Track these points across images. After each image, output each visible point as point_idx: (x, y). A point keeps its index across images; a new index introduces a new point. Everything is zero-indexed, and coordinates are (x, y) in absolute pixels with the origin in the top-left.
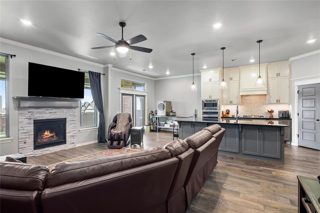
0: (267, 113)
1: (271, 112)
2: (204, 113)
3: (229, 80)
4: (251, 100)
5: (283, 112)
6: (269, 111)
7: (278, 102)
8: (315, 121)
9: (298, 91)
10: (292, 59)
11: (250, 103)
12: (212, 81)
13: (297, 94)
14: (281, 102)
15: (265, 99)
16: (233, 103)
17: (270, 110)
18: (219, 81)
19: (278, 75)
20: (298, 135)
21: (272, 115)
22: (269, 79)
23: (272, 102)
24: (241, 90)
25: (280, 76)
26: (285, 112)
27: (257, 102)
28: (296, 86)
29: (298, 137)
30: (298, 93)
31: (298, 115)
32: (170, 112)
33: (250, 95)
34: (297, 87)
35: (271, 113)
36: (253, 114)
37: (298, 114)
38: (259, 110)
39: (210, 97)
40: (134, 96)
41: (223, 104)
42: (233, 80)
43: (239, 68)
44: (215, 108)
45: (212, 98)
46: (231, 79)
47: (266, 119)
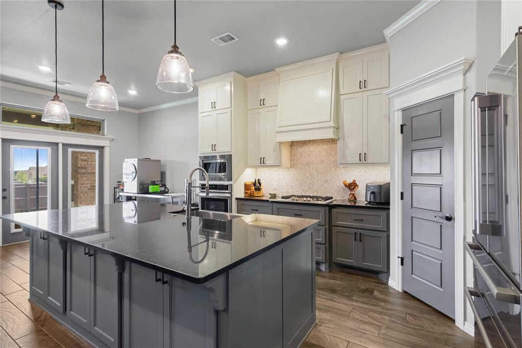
1: (352, 186)
3: (259, 106)
4: (309, 155)
5: (375, 186)
6: (346, 185)
7: (363, 159)
8: (441, 220)
9: (402, 126)
10: (388, 32)
11: (308, 164)
12: (217, 108)
13: (400, 136)
14: (369, 160)
16: (268, 162)
17: (348, 182)
18: (231, 108)
19: (363, 84)
20: (402, 259)
21: (353, 194)
22: (342, 97)
23: (350, 160)
24: (277, 129)
25: (369, 88)
26: (380, 187)
27: (322, 161)
28: (398, 110)
29: (402, 264)
30: (402, 132)
31: (402, 198)
32: (148, 185)
33: (309, 141)
34: (400, 113)
35: (352, 190)
37: (402, 193)
38: (327, 181)
39: (214, 147)
40: (60, 146)
41: (247, 166)
42: (267, 104)
43: (278, 75)
44: (223, 176)
45: (217, 151)
46: (262, 102)
47: (327, 208)
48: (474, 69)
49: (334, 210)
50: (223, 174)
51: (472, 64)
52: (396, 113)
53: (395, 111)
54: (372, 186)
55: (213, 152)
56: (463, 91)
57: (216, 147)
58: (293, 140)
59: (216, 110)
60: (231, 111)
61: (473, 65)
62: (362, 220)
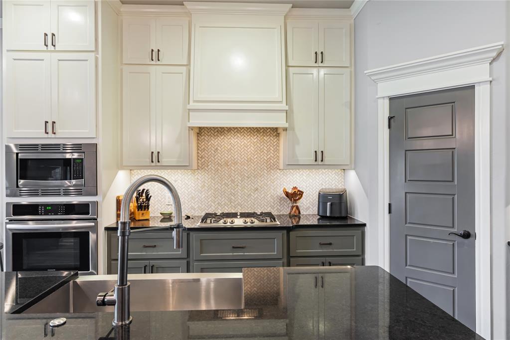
0: (281, 199)
1: (295, 196)
2: (18, 210)
3: (149, 61)
4: (229, 150)
5: (334, 195)
6: (287, 194)
7: (319, 159)
8: (454, 238)
9: (390, 119)
11: (226, 164)
12: (58, 47)
13: (387, 131)
15: (277, 150)
16: (164, 161)
17: (290, 191)
18: (96, 50)
19: (320, 58)
21: (297, 208)
22: (291, 71)
23: (301, 160)
24: (192, 105)
25: (325, 63)
26: (340, 196)
28: (384, 98)
30: (390, 126)
31: (390, 211)
33: (229, 130)
34: (387, 101)
35: (295, 201)
36: (239, 204)
37: (390, 205)
38: (257, 189)
39: (50, 126)
41: (121, 167)
42: (164, 59)
43: (189, 14)
44: (74, 186)
45: (57, 136)
46: (155, 55)
47: (285, 232)
48: (503, 58)
49: (292, 234)
50: (74, 182)
51: (501, 52)
52: (380, 101)
53: (378, 98)
54: (330, 195)
55: (46, 136)
56: (489, 82)
57: (56, 125)
58: (200, 126)
59: (55, 51)
60: (97, 59)
61: (503, 53)
62: (330, 244)
